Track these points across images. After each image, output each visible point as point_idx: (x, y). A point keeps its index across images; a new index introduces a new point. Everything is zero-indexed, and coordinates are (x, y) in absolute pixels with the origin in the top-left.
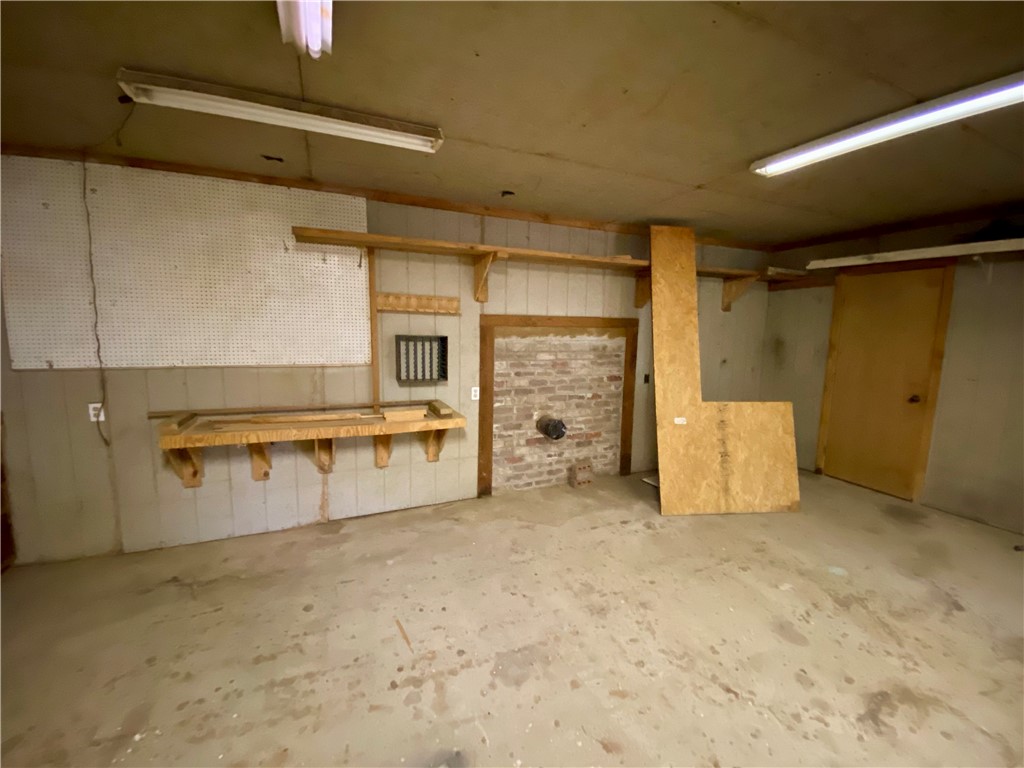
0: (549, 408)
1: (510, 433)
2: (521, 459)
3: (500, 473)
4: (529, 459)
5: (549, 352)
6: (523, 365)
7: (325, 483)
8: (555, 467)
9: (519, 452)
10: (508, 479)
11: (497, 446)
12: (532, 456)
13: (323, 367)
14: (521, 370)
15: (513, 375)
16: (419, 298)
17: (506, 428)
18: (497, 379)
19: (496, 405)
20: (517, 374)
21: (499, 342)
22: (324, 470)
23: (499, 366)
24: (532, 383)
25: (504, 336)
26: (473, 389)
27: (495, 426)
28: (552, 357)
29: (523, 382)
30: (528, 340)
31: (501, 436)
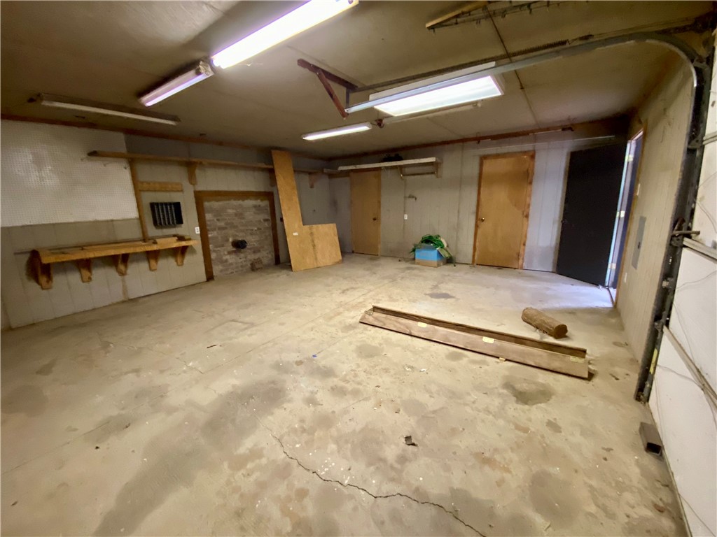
0: (237, 236)
1: (219, 249)
2: (226, 261)
3: (216, 269)
4: (230, 261)
5: (233, 209)
6: (221, 216)
7: (123, 281)
8: (244, 263)
9: (224, 258)
10: (221, 271)
11: (213, 256)
12: (232, 259)
13: (112, 221)
14: (219, 218)
15: (215, 220)
16: (160, 183)
17: (216, 247)
18: (208, 223)
19: (210, 236)
20: (218, 220)
21: (206, 204)
22: (122, 274)
23: (208, 216)
24: (227, 224)
25: (209, 201)
26: (196, 228)
27: (210, 246)
28: (234, 211)
29: (222, 224)
30: (221, 203)
31: (214, 251)
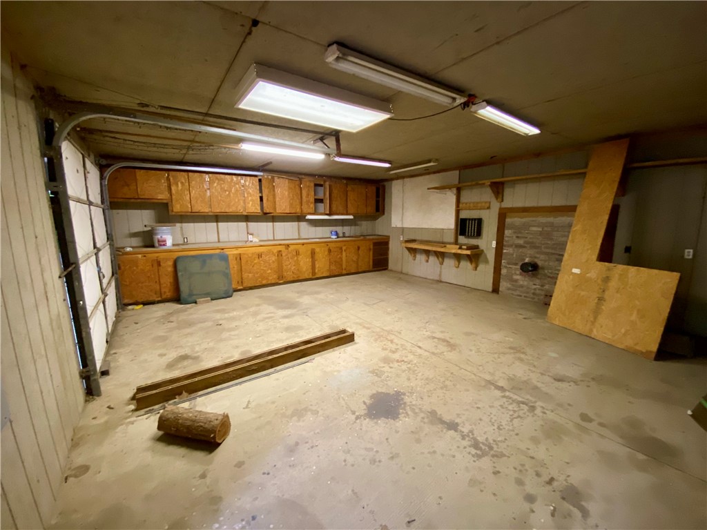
0: (536, 257)
5: (538, 226)
6: (520, 233)
7: (441, 268)
8: (538, 292)
9: (516, 277)
10: (509, 289)
12: (523, 281)
13: (443, 229)
14: (519, 235)
15: (514, 237)
16: (474, 203)
17: (509, 264)
18: (506, 239)
19: (505, 251)
20: (517, 237)
21: (508, 220)
22: (442, 263)
23: (507, 233)
24: (525, 242)
25: (511, 217)
26: (492, 242)
27: (503, 261)
28: (540, 229)
29: (521, 242)
30: (524, 220)
31: (506, 267)
